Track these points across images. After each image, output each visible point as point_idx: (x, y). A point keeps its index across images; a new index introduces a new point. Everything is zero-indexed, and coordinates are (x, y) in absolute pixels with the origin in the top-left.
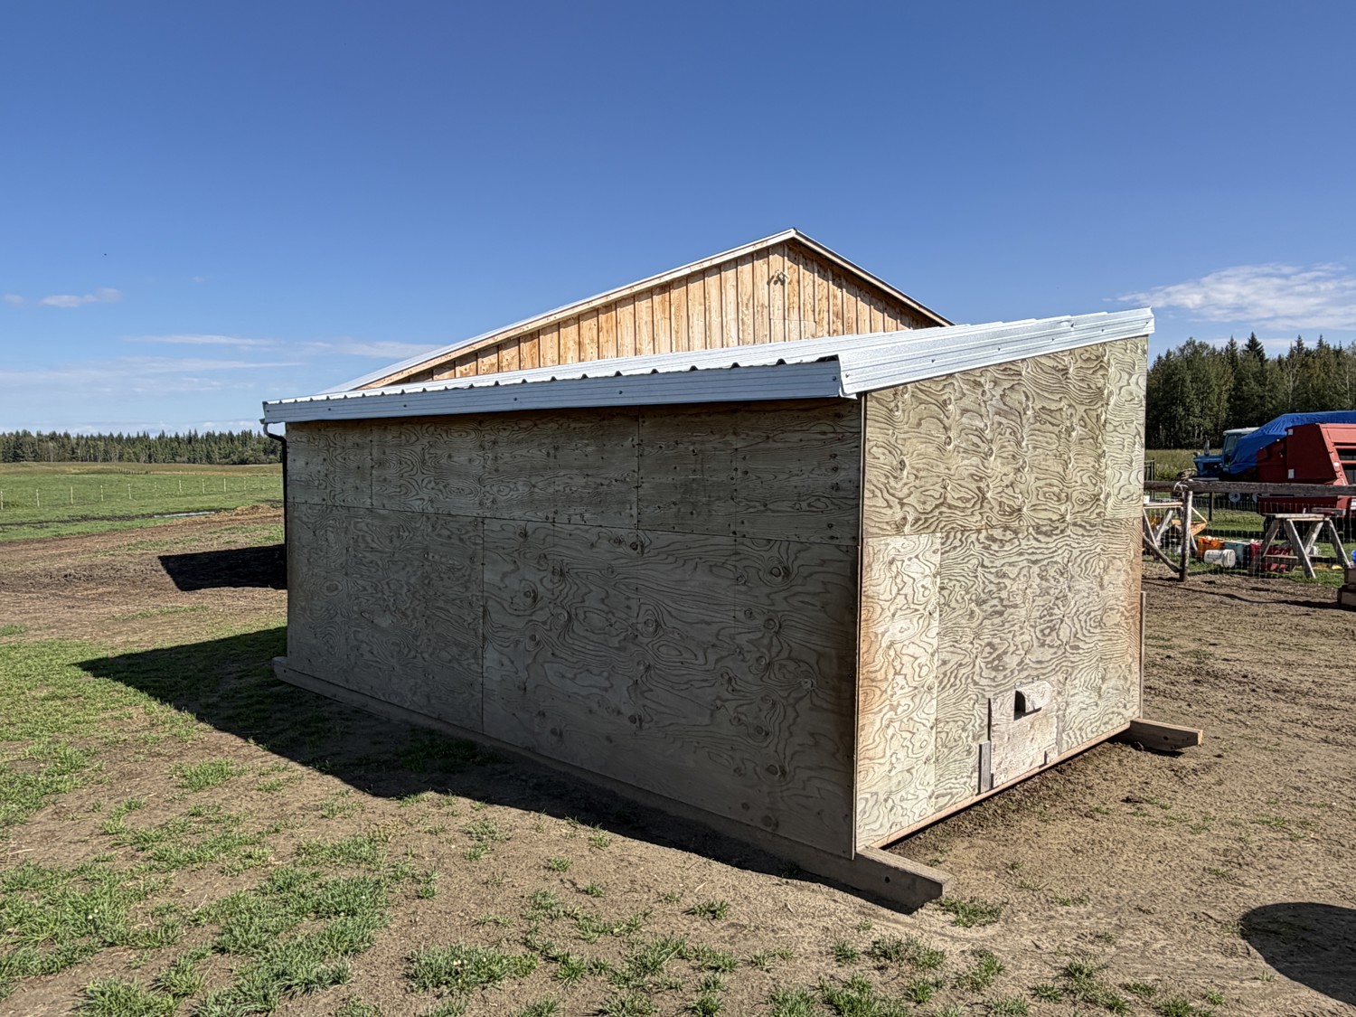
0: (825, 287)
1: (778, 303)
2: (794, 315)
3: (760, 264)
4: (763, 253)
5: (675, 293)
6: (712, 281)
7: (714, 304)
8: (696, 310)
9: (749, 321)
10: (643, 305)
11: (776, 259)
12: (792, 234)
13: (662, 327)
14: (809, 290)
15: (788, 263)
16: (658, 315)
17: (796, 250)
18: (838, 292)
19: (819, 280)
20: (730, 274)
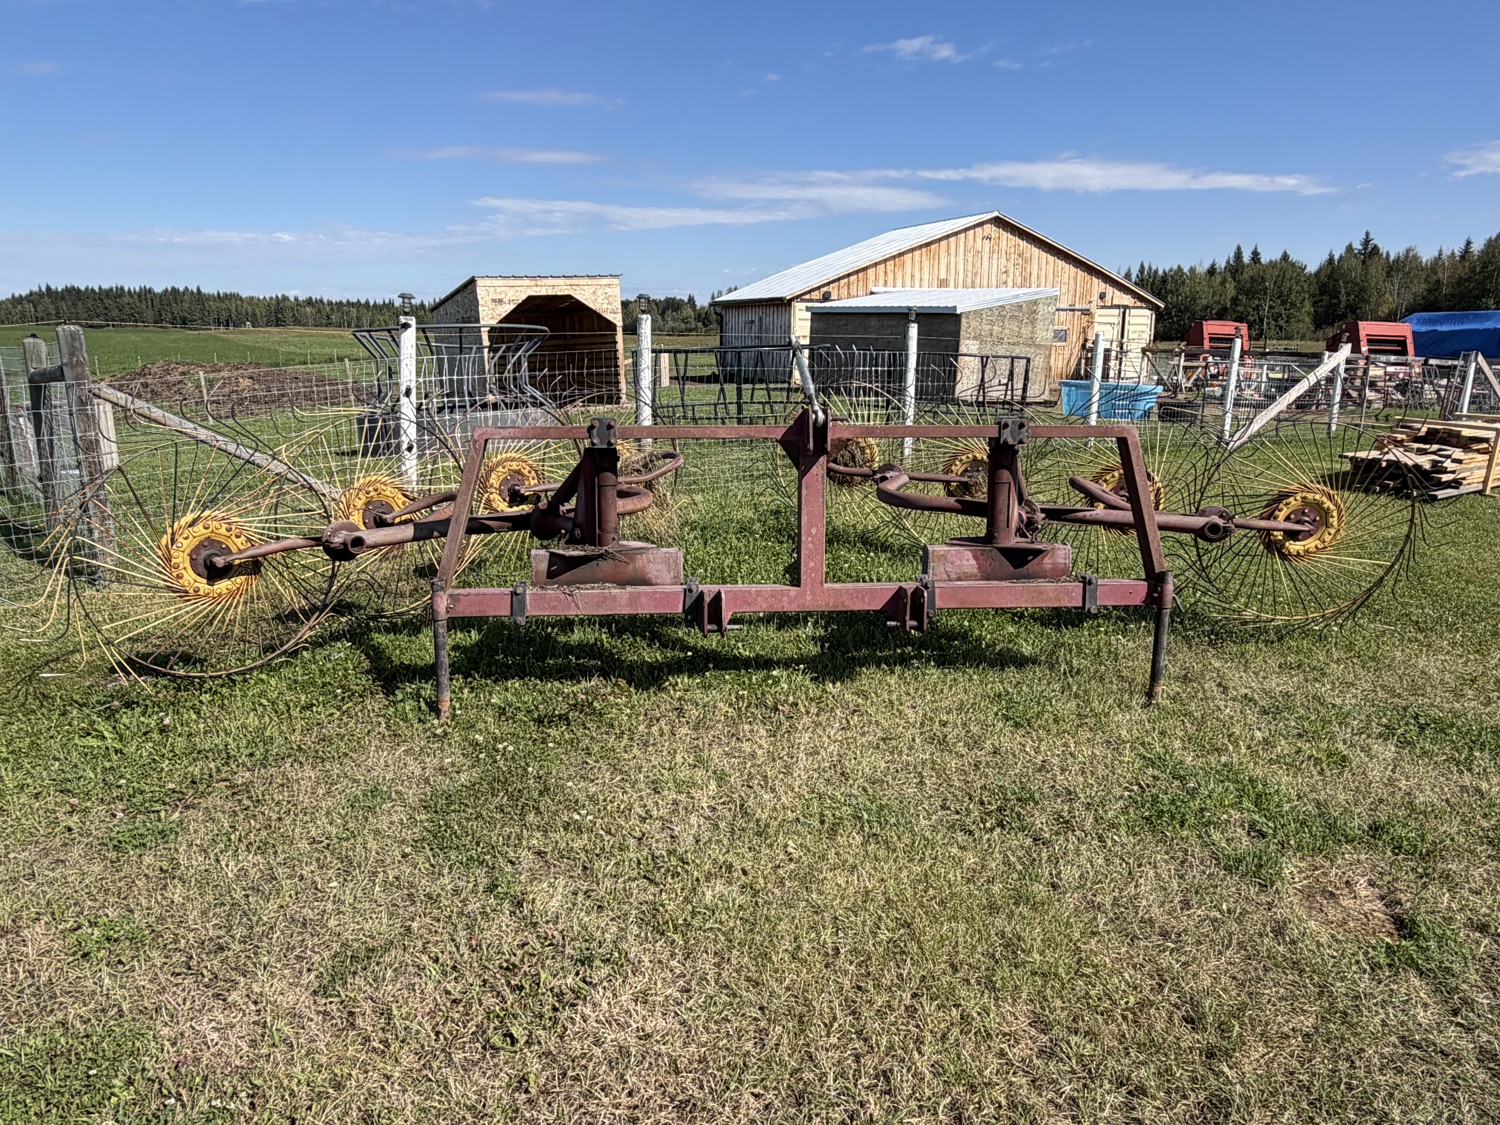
0: (1015, 240)
1: (987, 250)
2: (995, 256)
3: (979, 230)
4: (981, 224)
5: (933, 247)
6: (952, 240)
7: (953, 251)
8: (943, 254)
9: (970, 260)
10: (917, 253)
11: (987, 227)
12: (996, 214)
13: (926, 263)
14: (1005, 242)
15: (994, 228)
16: (924, 258)
17: (999, 222)
18: (1021, 242)
19: (1010, 236)
20: (963, 235)
